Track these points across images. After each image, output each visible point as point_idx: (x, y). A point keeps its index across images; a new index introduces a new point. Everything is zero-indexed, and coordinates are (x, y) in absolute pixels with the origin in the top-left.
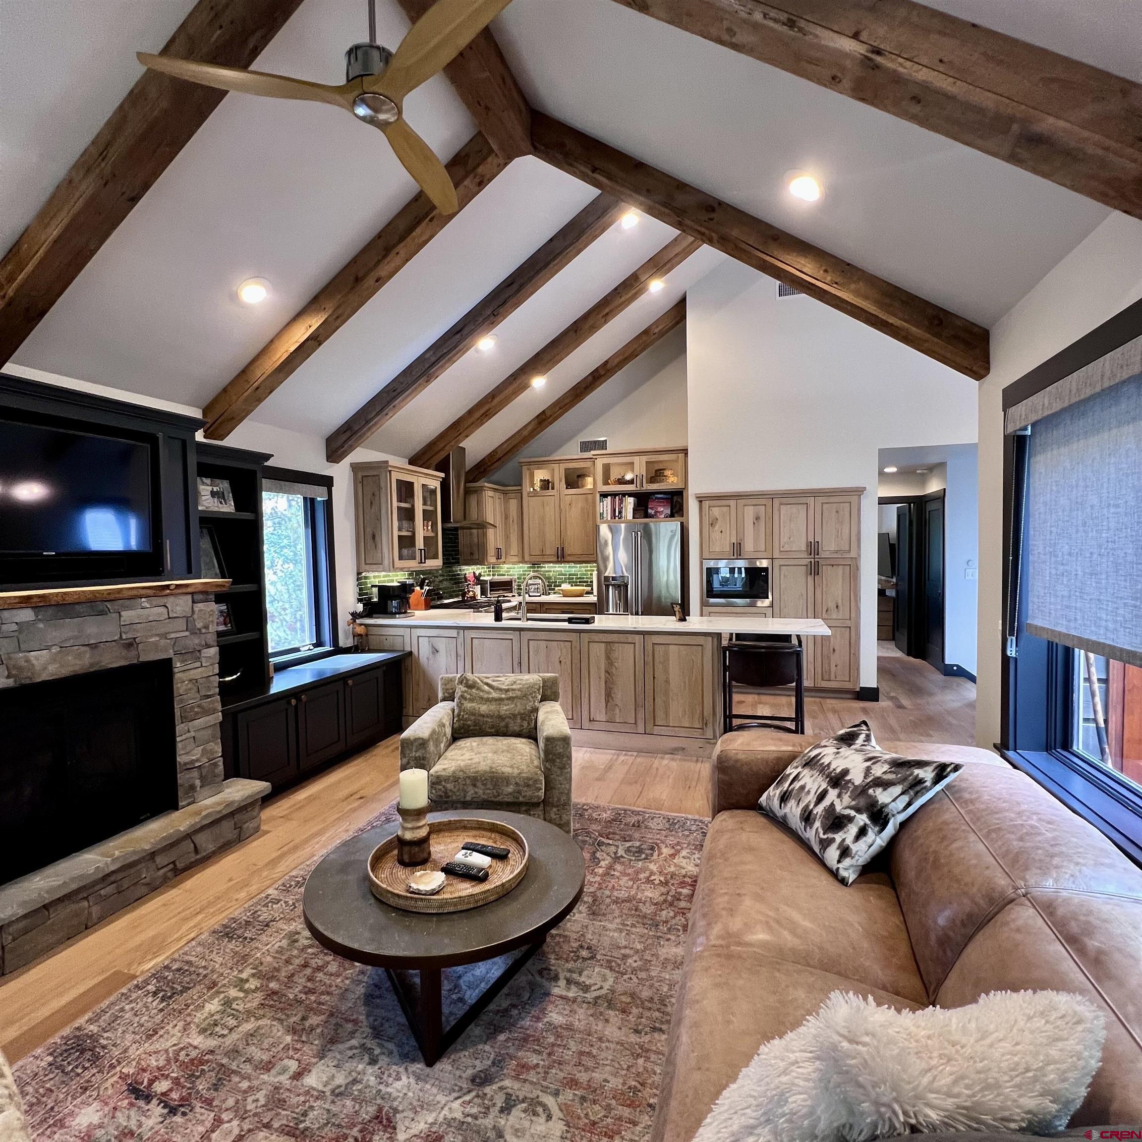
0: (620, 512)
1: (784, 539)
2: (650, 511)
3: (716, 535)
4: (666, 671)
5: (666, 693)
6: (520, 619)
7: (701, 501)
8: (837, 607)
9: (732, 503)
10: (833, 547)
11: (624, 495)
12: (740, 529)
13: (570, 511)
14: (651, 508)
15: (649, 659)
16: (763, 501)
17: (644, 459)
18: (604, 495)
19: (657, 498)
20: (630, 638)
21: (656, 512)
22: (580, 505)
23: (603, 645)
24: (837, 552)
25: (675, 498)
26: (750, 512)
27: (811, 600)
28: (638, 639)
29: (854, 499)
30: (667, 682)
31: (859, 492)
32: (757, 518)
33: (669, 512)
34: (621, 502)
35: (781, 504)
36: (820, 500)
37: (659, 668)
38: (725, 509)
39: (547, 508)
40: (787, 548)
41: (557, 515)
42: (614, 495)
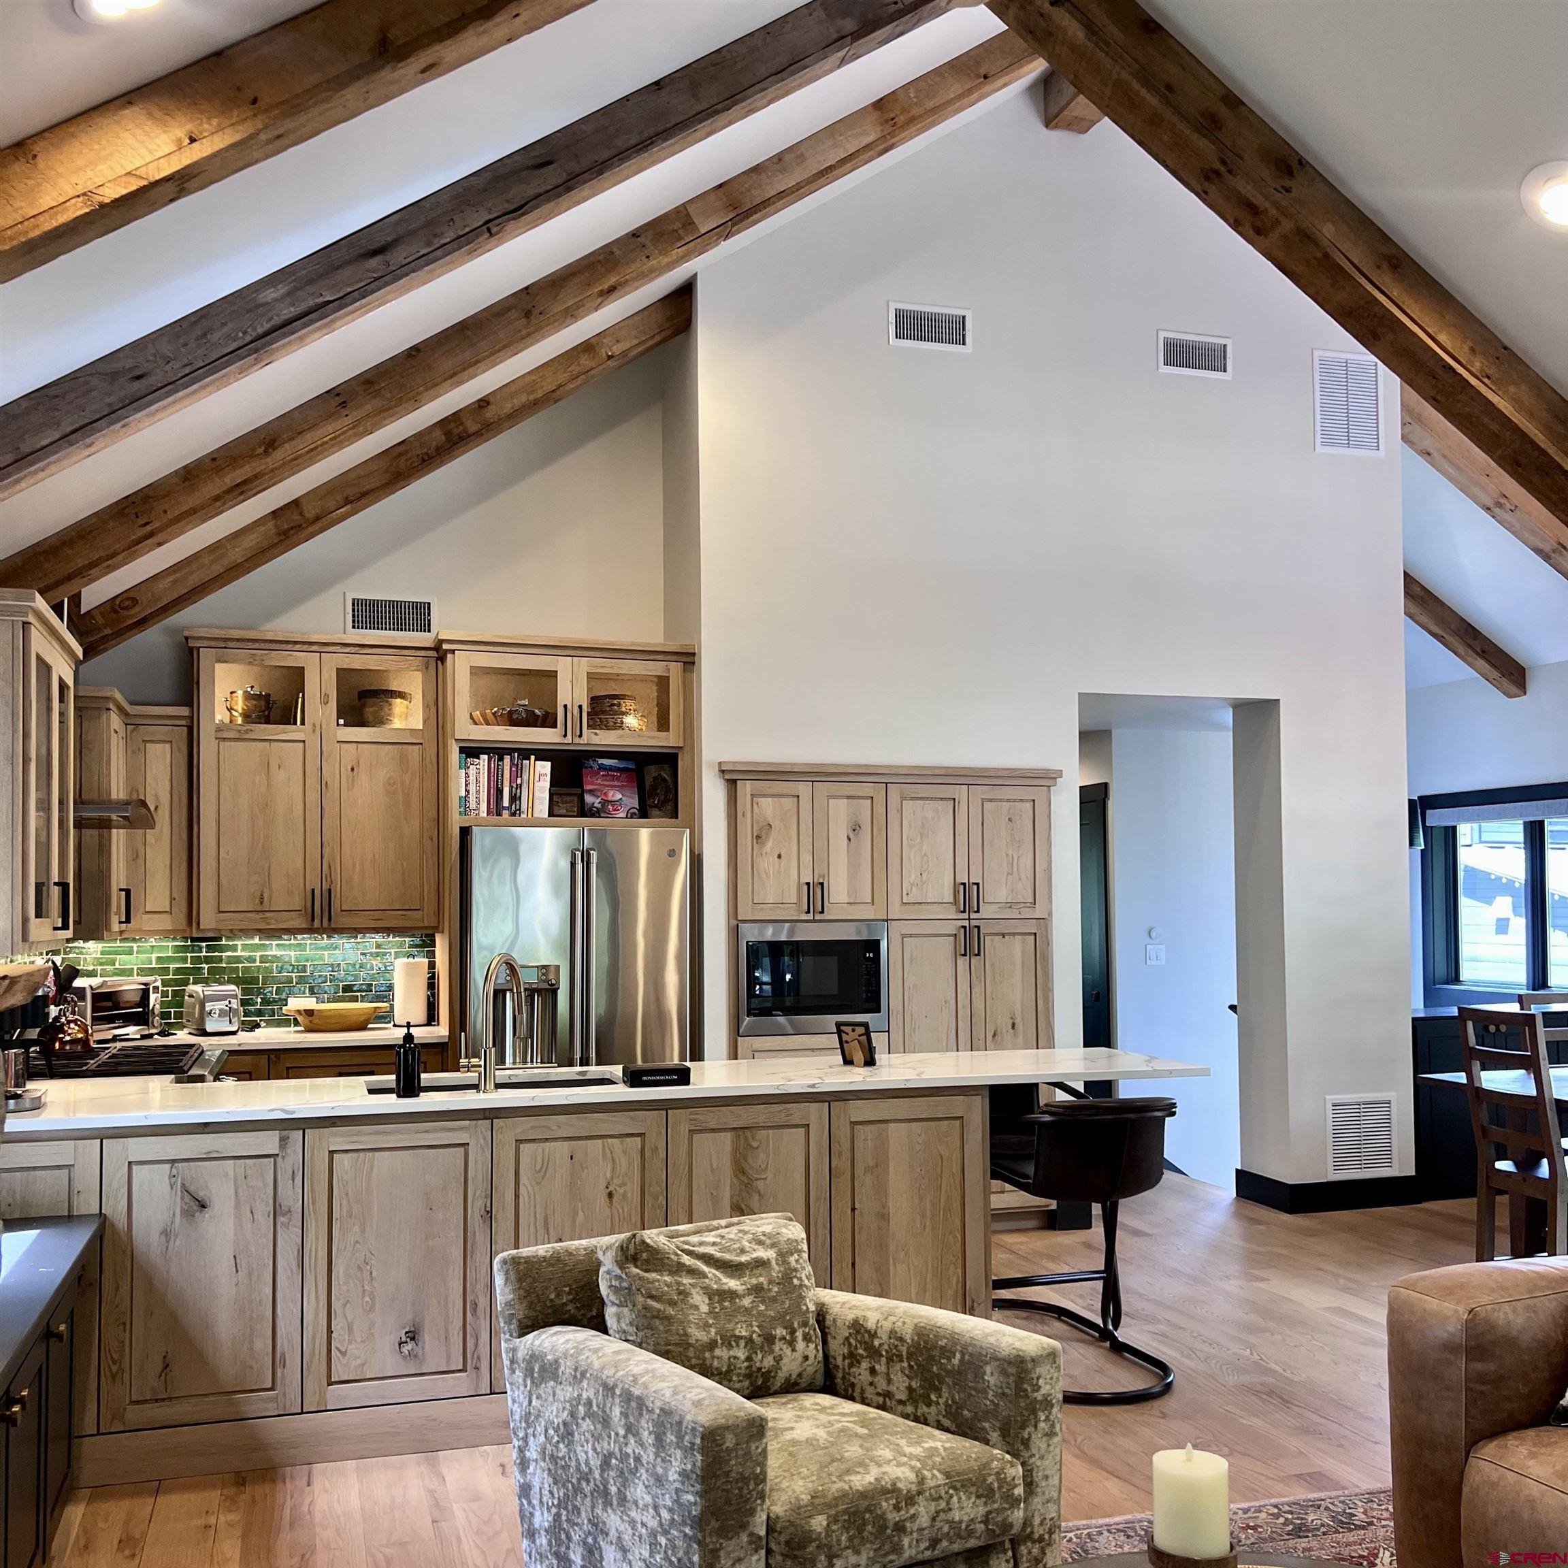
0: (515, 798)
1: (911, 876)
2: (589, 799)
3: (767, 863)
4: (881, 1190)
5: (882, 1246)
6: (475, 1087)
7: (731, 784)
8: (1013, 1026)
9: (803, 789)
10: (1003, 895)
11: (525, 753)
12: (819, 853)
13: (350, 788)
14: (591, 792)
15: (842, 1164)
16: (868, 790)
17: (584, 665)
18: (471, 752)
19: (602, 767)
20: (797, 1112)
21: (605, 802)
22: (382, 775)
23: (728, 1136)
24: (1010, 905)
25: (652, 772)
26: (840, 812)
27: (964, 1013)
28: (815, 1112)
29: (1038, 794)
30: (884, 1217)
31: (1047, 778)
32: (856, 828)
33: (633, 802)
34: (517, 771)
35: (903, 798)
36: (979, 793)
37: (865, 1186)
38: (789, 803)
39: (280, 776)
40: (915, 896)
41: (314, 797)
42: (497, 752)
